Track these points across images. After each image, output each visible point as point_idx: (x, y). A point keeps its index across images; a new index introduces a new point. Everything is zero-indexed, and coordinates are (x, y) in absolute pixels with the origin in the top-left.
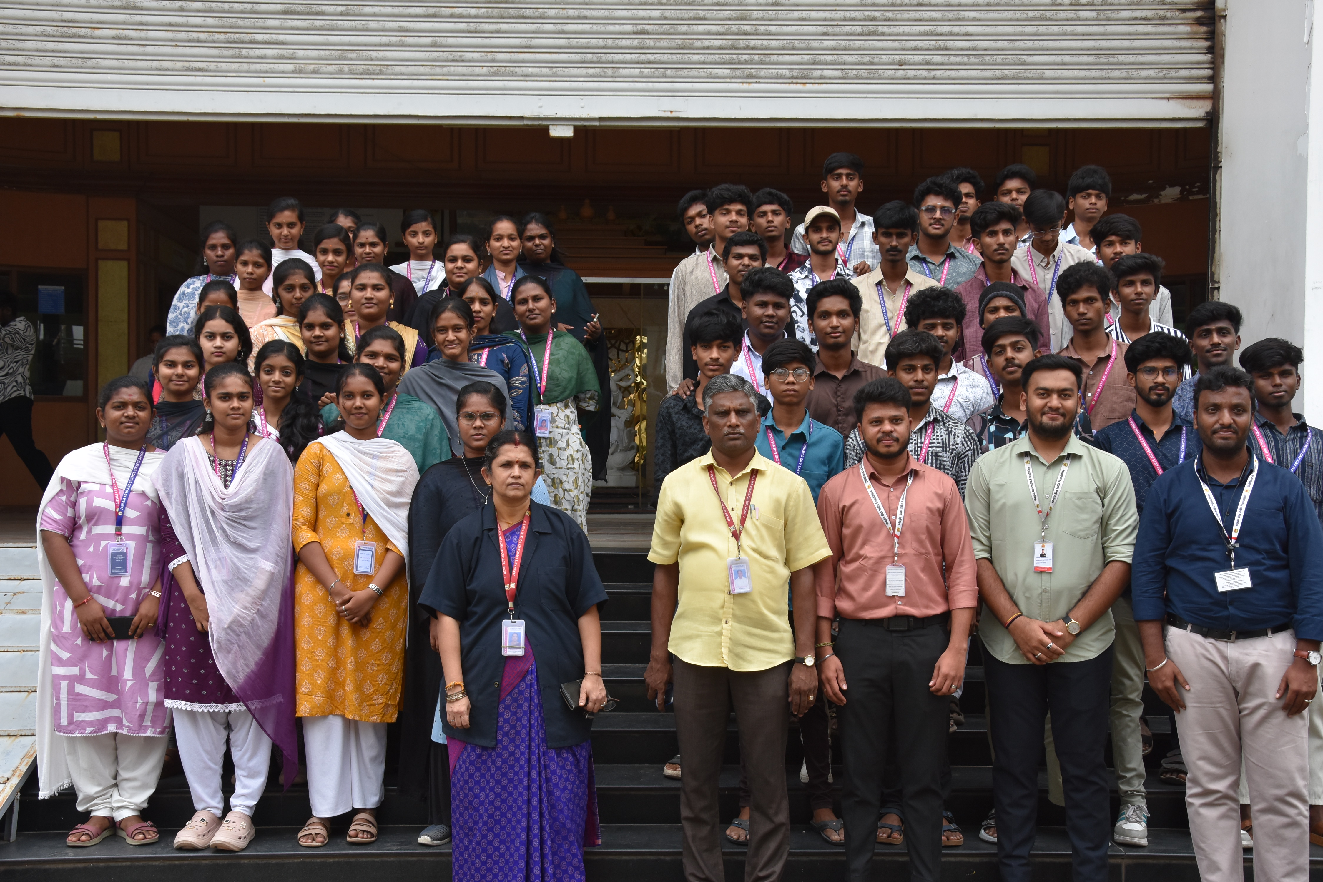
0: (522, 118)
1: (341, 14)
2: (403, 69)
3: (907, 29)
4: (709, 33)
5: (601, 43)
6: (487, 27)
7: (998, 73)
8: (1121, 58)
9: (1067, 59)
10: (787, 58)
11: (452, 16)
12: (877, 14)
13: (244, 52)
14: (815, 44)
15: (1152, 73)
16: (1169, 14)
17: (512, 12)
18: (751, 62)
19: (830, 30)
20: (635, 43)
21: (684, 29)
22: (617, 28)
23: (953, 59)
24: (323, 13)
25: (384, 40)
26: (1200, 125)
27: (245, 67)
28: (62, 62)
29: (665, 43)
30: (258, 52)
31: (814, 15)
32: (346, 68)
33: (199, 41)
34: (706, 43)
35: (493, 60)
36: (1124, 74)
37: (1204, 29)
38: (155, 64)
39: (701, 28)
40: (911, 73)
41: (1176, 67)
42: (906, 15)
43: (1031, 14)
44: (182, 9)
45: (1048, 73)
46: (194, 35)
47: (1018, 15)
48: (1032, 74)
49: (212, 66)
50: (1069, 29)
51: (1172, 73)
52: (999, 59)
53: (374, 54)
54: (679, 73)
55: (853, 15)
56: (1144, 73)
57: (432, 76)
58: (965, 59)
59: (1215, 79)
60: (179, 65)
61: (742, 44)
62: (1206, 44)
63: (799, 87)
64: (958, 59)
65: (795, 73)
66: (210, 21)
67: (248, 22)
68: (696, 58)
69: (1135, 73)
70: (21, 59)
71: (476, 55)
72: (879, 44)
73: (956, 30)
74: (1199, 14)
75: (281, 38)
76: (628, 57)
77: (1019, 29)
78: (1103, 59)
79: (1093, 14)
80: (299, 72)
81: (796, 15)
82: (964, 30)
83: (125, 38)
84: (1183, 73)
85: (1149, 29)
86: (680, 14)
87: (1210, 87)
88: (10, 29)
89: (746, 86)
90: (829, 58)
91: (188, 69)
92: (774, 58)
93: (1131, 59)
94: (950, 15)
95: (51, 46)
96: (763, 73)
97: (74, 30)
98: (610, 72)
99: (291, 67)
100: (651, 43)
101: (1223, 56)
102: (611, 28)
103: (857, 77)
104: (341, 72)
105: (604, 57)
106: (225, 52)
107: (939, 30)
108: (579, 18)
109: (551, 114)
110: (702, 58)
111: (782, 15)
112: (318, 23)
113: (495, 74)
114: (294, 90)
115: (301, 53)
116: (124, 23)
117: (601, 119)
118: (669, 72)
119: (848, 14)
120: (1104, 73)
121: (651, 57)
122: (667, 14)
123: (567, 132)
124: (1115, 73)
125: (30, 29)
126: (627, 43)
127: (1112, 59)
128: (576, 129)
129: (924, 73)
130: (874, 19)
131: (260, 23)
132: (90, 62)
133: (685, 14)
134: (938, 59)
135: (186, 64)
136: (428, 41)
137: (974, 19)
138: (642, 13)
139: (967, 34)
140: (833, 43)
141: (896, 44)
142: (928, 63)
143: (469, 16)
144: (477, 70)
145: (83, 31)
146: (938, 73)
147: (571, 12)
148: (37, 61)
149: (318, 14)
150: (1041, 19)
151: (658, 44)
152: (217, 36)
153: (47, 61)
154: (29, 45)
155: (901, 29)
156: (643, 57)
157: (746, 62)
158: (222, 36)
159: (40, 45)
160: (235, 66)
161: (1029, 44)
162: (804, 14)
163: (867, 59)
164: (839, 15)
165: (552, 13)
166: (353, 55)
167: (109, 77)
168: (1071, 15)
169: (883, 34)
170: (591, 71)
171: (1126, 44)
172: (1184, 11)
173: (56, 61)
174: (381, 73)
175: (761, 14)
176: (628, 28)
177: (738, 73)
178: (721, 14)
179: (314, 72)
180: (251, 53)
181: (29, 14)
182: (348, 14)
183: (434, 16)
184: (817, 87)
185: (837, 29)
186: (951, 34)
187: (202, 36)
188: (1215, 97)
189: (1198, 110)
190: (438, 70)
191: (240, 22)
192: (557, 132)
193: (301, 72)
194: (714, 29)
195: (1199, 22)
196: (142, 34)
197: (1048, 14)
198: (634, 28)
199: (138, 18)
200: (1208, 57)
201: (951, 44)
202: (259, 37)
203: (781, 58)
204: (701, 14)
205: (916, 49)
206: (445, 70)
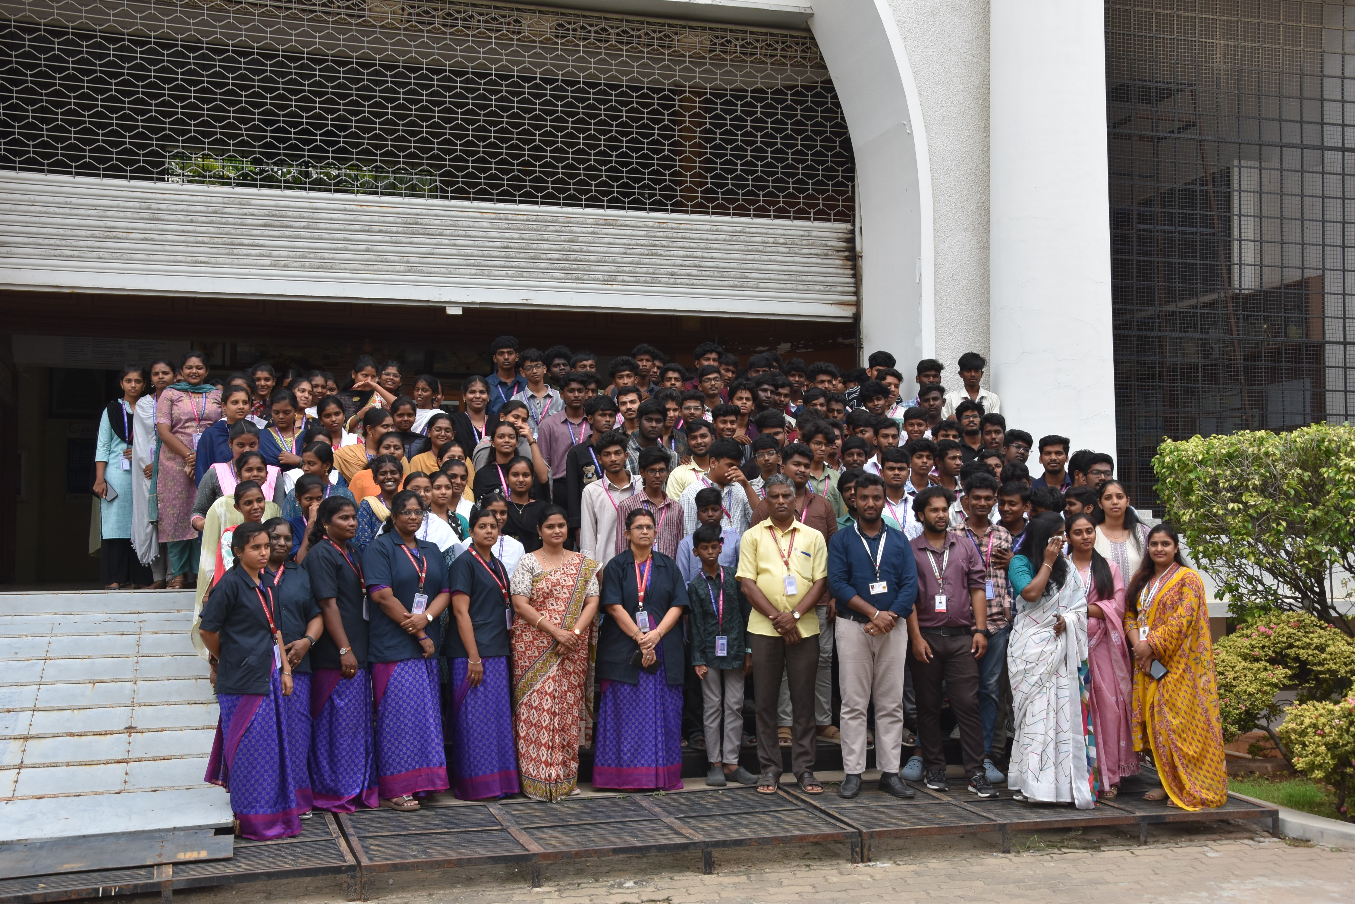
0: (428, 301)
1: (304, 228)
2: (347, 266)
3: (676, 253)
4: (550, 250)
5: (480, 253)
6: (403, 240)
7: (731, 283)
8: (804, 278)
9: (772, 276)
10: (601, 268)
11: (380, 231)
12: (657, 243)
13: (235, 251)
14: (619, 260)
15: (822, 288)
16: (830, 253)
17: (421, 231)
18: (578, 270)
19: (628, 251)
20: (503, 254)
21: (535, 246)
22: (491, 244)
23: (704, 273)
24: (291, 227)
25: (334, 246)
26: (850, 321)
27: (236, 261)
28: (106, 255)
29: (522, 255)
30: (245, 252)
31: (617, 241)
32: (307, 264)
33: (203, 243)
34: (549, 256)
35: (408, 262)
36: (805, 287)
37: (850, 263)
38: (172, 258)
39: (546, 246)
40: (679, 281)
41: (835, 285)
42: (675, 244)
43: (750, 248)
44: (192, 221)
45: (761, 285)
46: (200, 239)
47: (743, 248)
48: (752, 285)
49: (213, 260)
50: (773, 258)
51: (833, 289)
52: (732, 274)
53: (326, 255)
54: (532, 275)
55: (643, 242)
56: (817, 288)
57: (367, 271)
58: (712, 274)
59: (857, 293)
60: (189, 259)
61: (572, 257)
62: (852, 272)
63: (609, 287)
64: (707, 273)
65: (606, 278)
66: (212, 230)
67: (238, 231)
68: (542, 265)
69: (812, 287)
70: (75, 253)
71: (396, 258)
72: (658, 262)
73: (705, 255)
74: (847, 254)
75: (262, 242)
76: (498, 263)
77: (744, 256)
78: (793, 278)
79: (787, 250)
80: (274, 266)
81: (606, 240)
82: (710, 255)
83: (151, 240)
84: (839, 289)
85: (819, 261)
86: (532, 237)
87: (854, 298)
88: (68, 232)
89: (575, 285)
90: (627, 269)
91: (196, 262)
92: (593, 268)
93: (809, 278)
94: (702, 245)
95: (98, 244)
96: (586, 277)
97: (114, 234)
98: (486, 272)
99: (268, 262)
100: (513, 255)
101: (861, 280)
102: (487, 244)
103: (645, 282)
104: (303, 266)
105: (483, 263)
106: (222, 251)
107: (695, 254)
108: (466, 236)
109: (448, 300)
110: (547, 265)
111: (598, 240)
112: (287, 233)
113: (409, 271)
114: (270, 277)
115: (275, 253)
116: (151, 230)
117: (481, 303)
118: (525, 274)
119: (639, 242)
120: (794, 286)
121: (513, 264)
122: (524, 236)
123: (458, 311)
124: (800, 287)
125: (83, 233)
126: (498, 254)
127: (798, 278)
128: (464, 309)
129: (687, 281)
130: (655, 246)
131: (247, 232)
132: (125, 256)
133: (535, 237)
134: (695, 272)
135: (194, 259)
136: (364, 247)
137: (716, 249)
138: (507, 235)
139: (712, 258)
140: (630, 260)
141: (669, 262)
142: (689, 275)
143: (392, 232)
144: (397, 268)
145: (121, 235)
146: (695, 282)
147: (460, 233)
148: (87, 254)
149: (287, 227)
150: (756, 251)
151: (518, 255)
152: (216, 240)
153: (95, 254)
154: (82, 243)
155: (672, 253)
156: (508, 264)
157: (575, 270)
158: (220, 240)
159: (90, 244)
160: (229, 261)
161: (750, 266)
162: (612, 240)
163: (651, 271)
164: (633, 242)
165: (448, 232)
166: (312, 255)
167: (139, 266)
168: (774, 249)
169: (661, 255)
170: (474, 271)
171: (806, 269)
172: (838, 251)
173: (101, 255)
174: (331, 268)
175: (584, 239)
176: (498, 244)
177: (570, 276)
178: (558, 238)
179: (285, 266)
180: (241, 252)
181: (82, 222)
182: (308, 228)
183: (368, 231)
184: (620, 287)
185: (632, 251)
186: (703, 257)
187: (206, 240)
188: (858, 304)
189: (848, 312)
190: (370, 267)
191: (233, 231)
192: (451, 311)
193: (275, 266)
194: (554, 247)
195: (847, 258)
196: (163, 237)
197: (760, 248)
198: (502, 245)
199: (161, 227)
200: (853, 280)
201: (702, 264)
202: (246, 242)
203: (597, 268)
204: (546, 237)
205: (681, 266)
206: (375, 267)
